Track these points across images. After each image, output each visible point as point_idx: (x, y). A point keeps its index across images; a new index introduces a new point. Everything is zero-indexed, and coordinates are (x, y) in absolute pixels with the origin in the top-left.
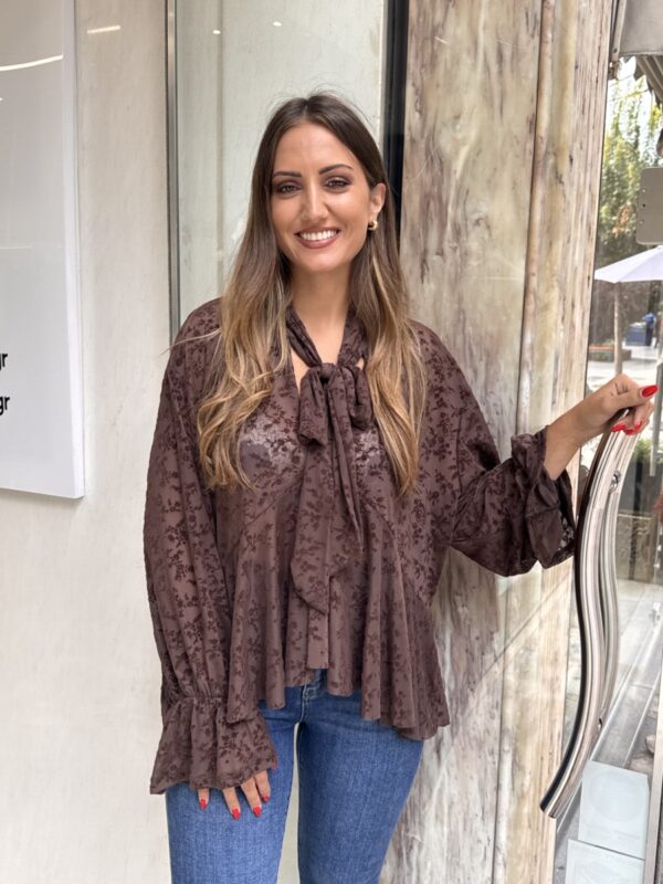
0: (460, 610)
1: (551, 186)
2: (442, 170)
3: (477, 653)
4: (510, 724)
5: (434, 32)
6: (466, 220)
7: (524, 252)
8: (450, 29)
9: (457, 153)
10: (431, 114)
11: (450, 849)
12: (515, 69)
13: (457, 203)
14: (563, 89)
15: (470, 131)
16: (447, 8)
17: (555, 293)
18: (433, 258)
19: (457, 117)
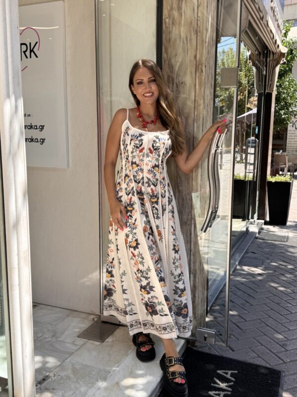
0: (180, 188)
1: (200, 73)
2: (172, 68)
3: (185, 199)
4: (193, 217)
5: (170, 32)
6: (179, 82)
7: (194, 90)
8: (174, 31)
9: (176, 65)
10: (169, 55)
12: (190, 43)
13: (177, 78)
14: (203, 48)
15: (180, 59)
16: (173, 26)
17: (202, 101)
19: (176, 55)
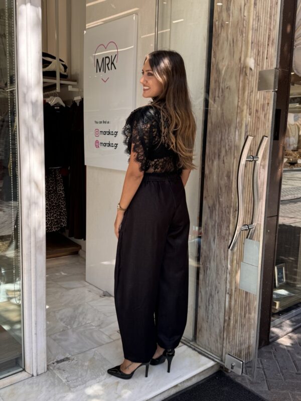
0: (221, 199)
1: (244, 77)
2: (219, 74)
3: (224, 211)
4: (231, 232)
5: (219, 35)
6: (225, 87)
7: (237, 95)
8: (222, 34)
9: (223, 69)
10: (217, 58)
11: (217, 269)
12: (237, 45)
13: (223, 82)
14: (247, 49)
15: (226, 62)
16: (221, 29)
17: (245, 107)
18: (217, 98)
19: (223, 59)
